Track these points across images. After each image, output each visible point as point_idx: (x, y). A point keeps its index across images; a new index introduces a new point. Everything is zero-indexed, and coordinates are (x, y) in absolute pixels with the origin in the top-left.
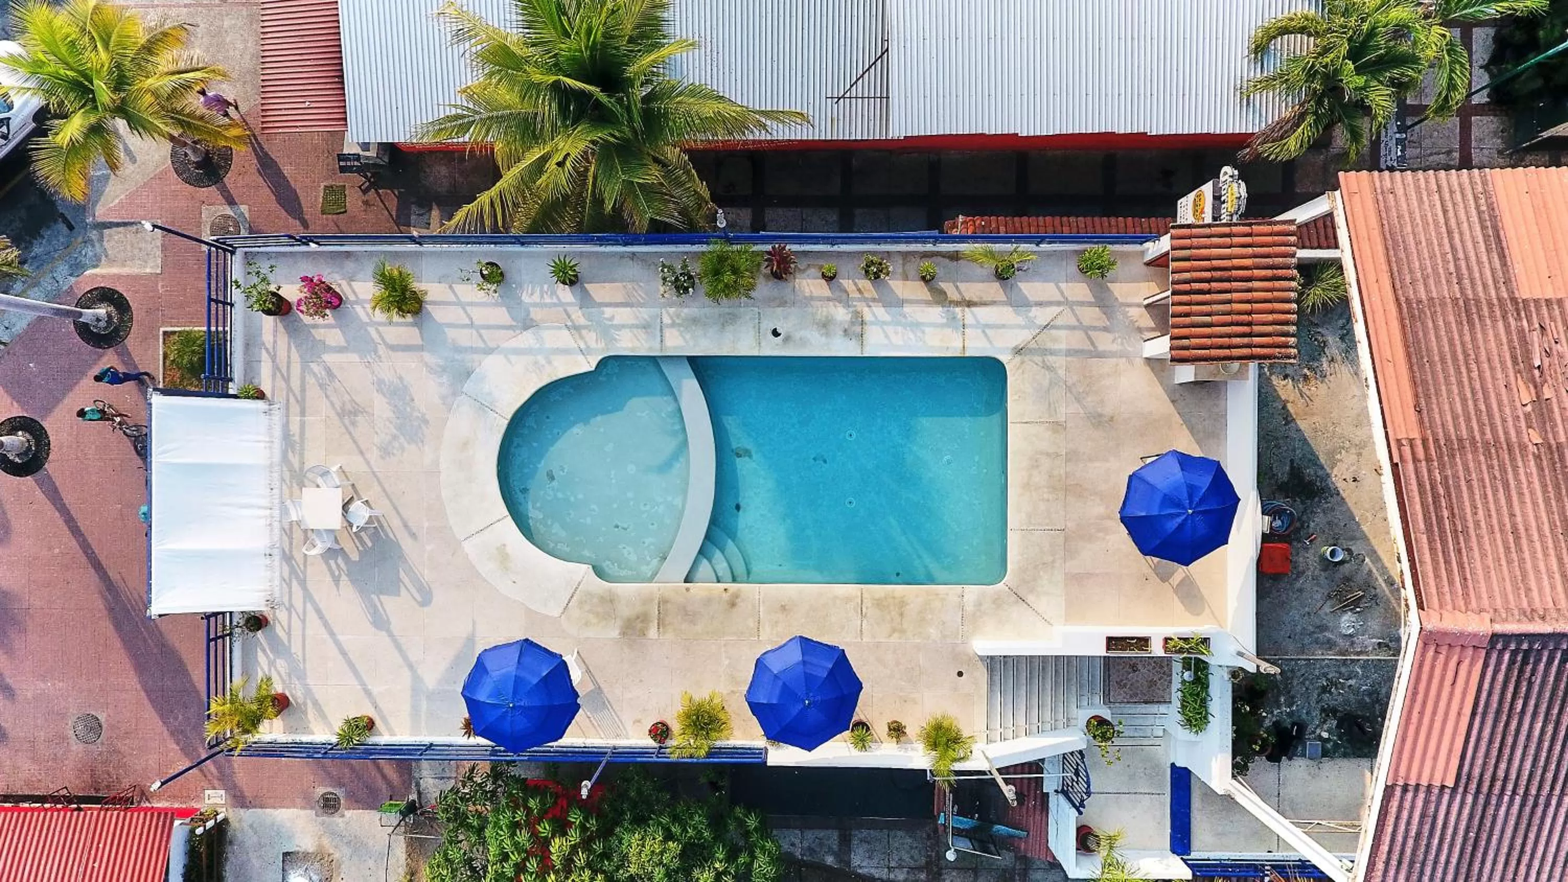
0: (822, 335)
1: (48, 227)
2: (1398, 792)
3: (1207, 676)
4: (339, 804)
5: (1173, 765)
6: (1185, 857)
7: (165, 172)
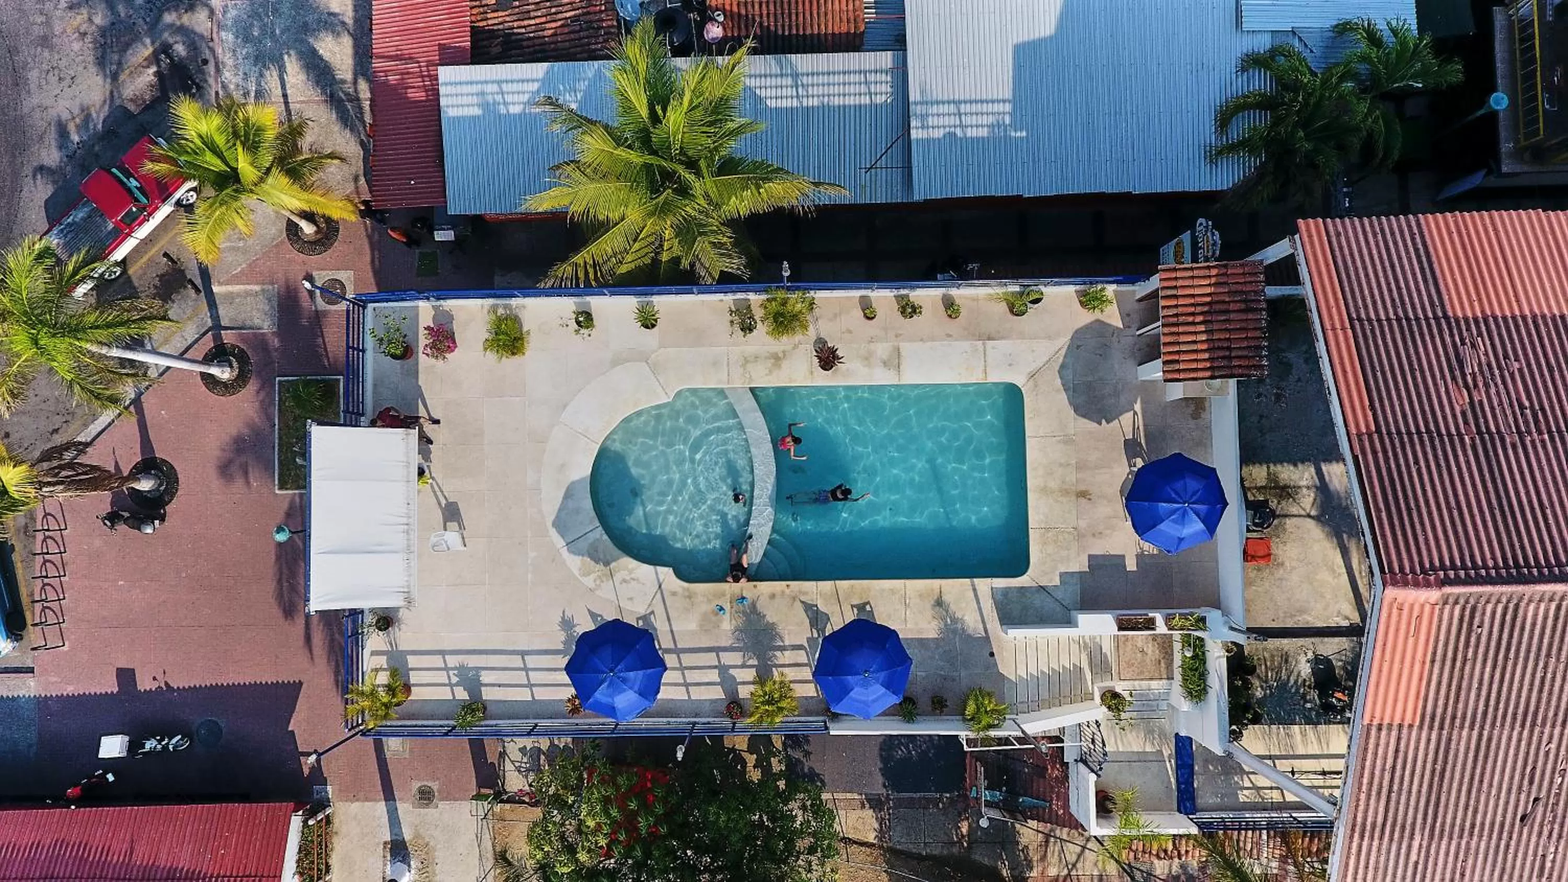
0: (864, 366)
1: (178, 292)
2: (1374, 732)
3: (1204, 653)
4: (434, 796)
5: (1177, 734)
6: (1191, 816)
7: (282, 242)
